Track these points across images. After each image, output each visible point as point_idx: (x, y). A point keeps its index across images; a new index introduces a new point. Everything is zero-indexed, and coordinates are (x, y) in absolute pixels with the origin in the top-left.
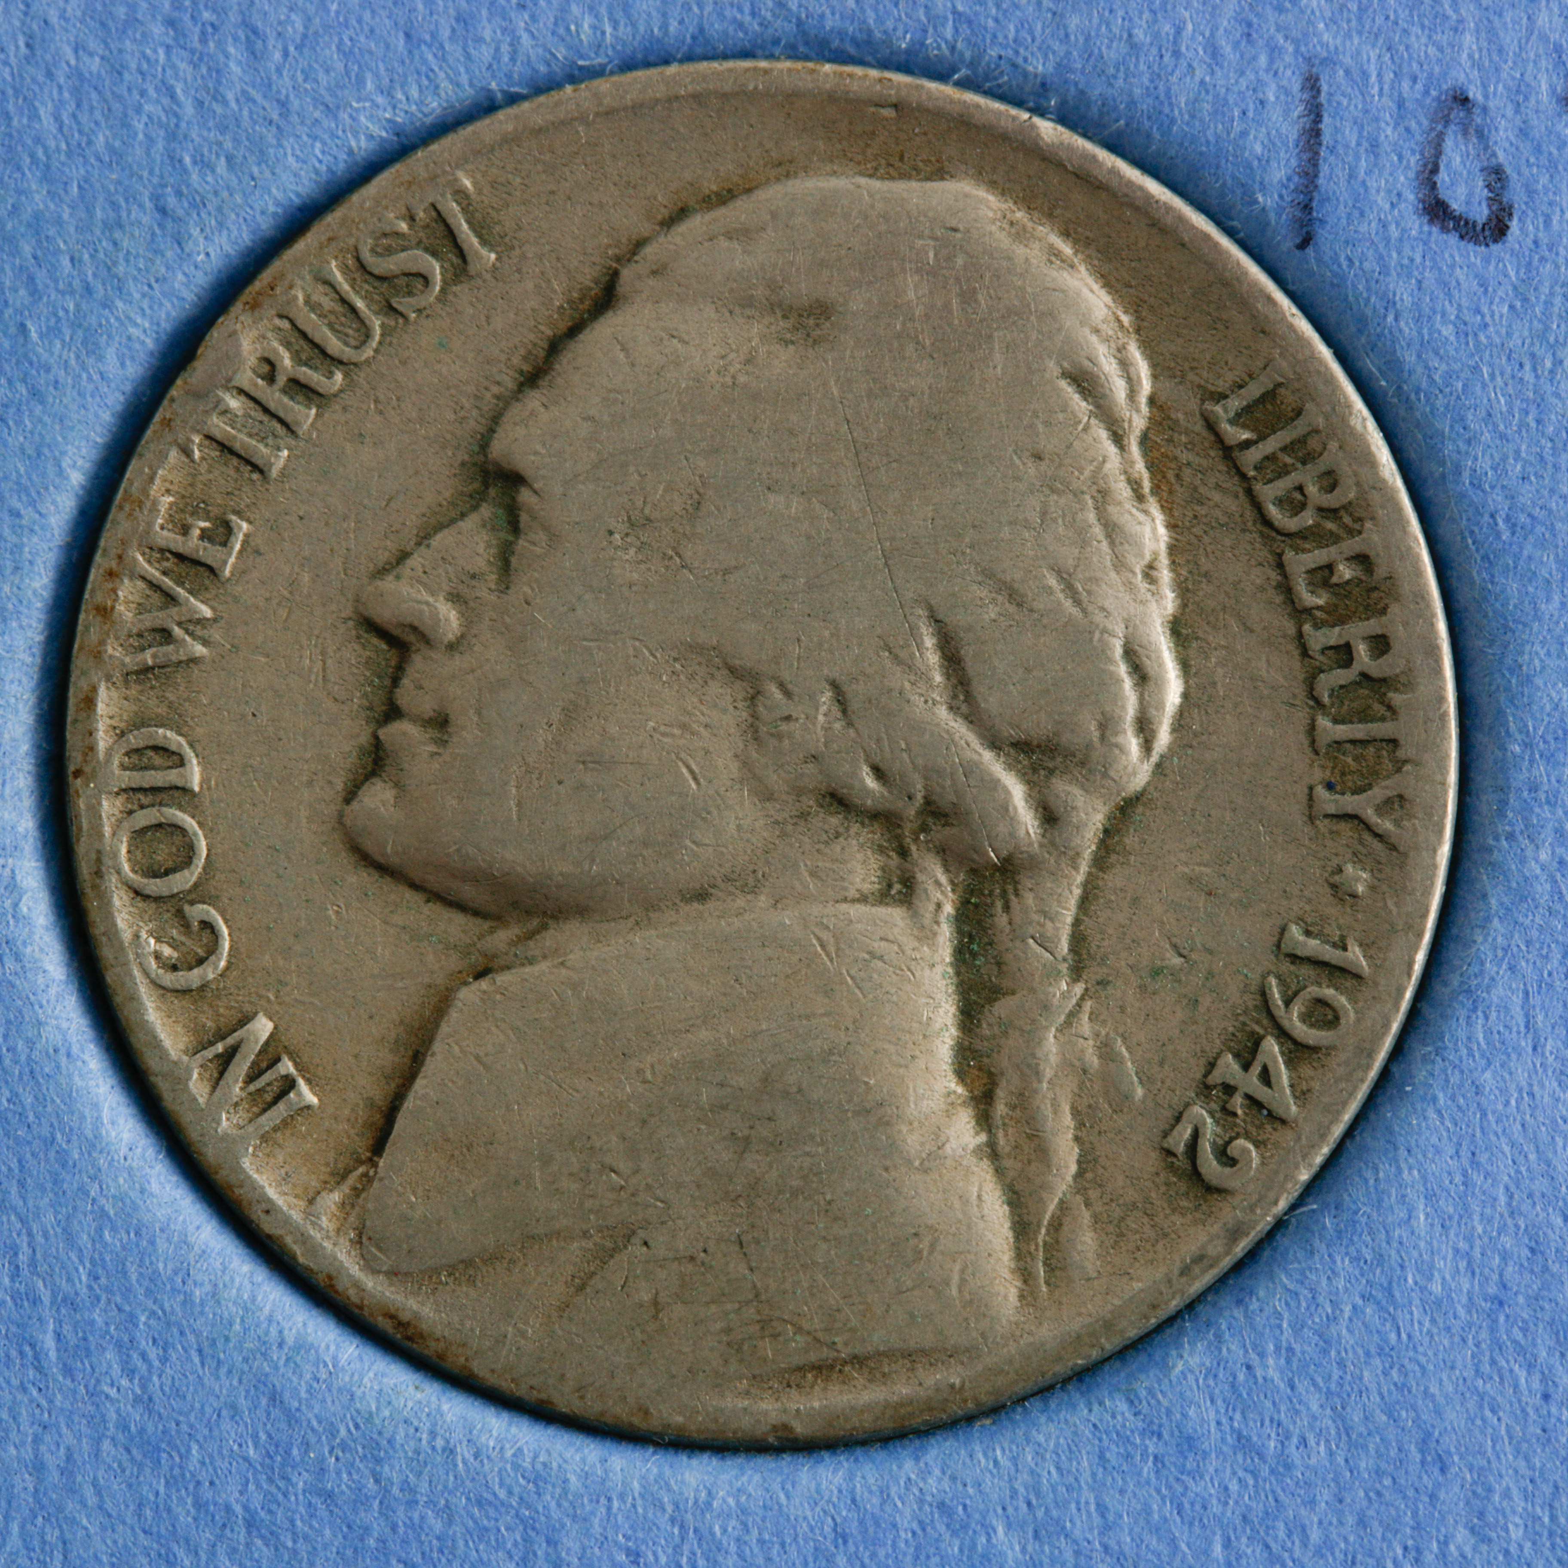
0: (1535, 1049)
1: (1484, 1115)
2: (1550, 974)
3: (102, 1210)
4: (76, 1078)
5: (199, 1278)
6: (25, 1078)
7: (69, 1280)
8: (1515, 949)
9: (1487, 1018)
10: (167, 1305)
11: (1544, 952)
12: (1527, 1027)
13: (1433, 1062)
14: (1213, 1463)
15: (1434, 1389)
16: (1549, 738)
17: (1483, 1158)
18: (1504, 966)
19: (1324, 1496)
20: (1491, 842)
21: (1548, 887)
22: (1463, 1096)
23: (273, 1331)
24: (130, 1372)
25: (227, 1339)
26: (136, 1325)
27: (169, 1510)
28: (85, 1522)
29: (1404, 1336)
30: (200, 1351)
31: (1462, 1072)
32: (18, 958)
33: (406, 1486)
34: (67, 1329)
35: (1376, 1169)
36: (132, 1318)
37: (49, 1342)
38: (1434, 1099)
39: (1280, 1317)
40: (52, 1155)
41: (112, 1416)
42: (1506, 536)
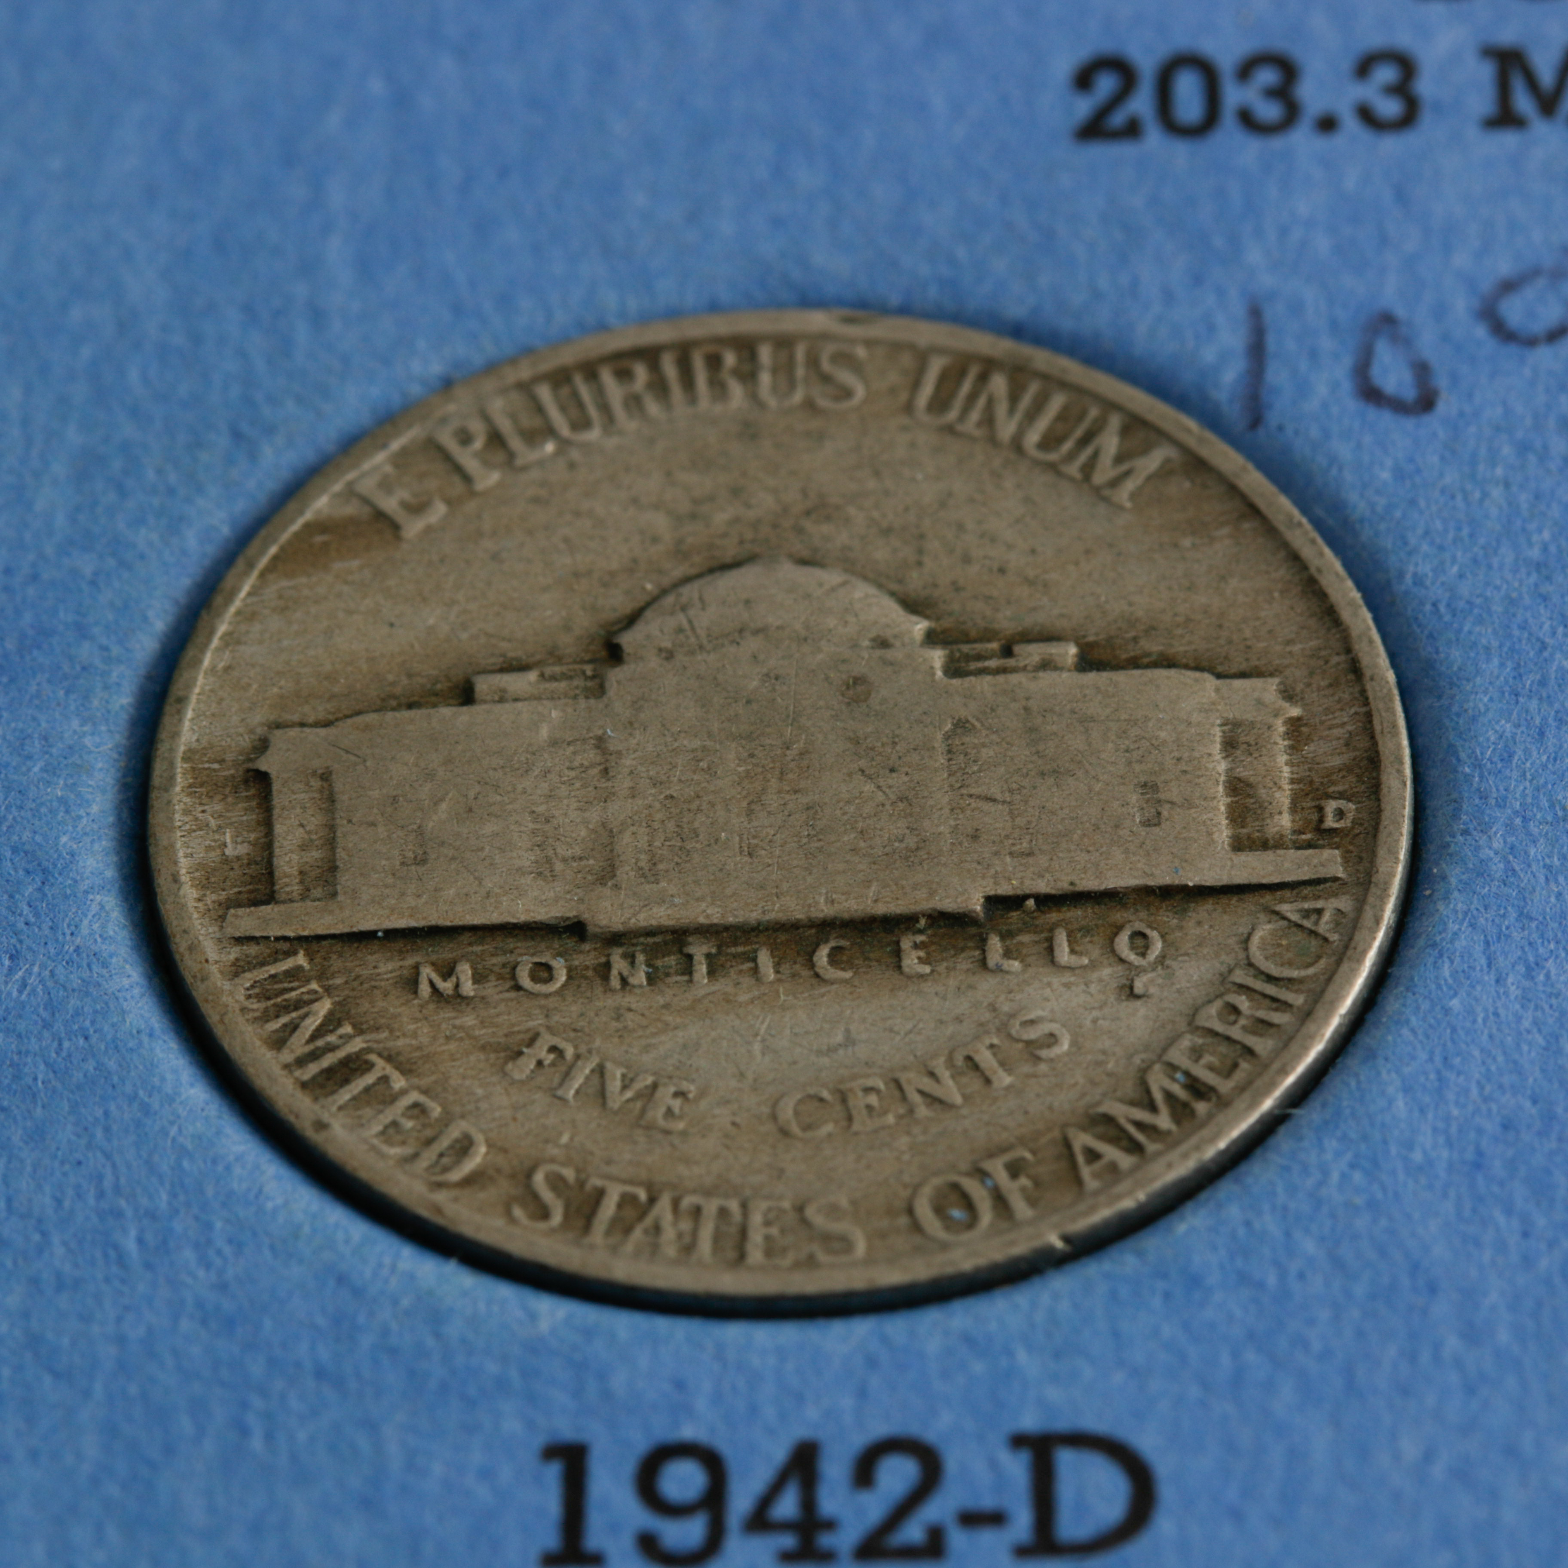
0: (1497, 981)
1: (1454, 1030)
2: (1508, 928)
3: (181, 1146)
4: (157, 1052)
5: (270, 1195)
6: (111, 1052)
7: (151, 1198)
8: (1475, 912)
9: (1452, 962)
10: (241, 1214)
11: (1502, 912)
12: (1489, 965)
13: (1405, 997)
16: (1496, 759)
17: (1455, 1061)
18: (1465, 924)
20: (1448, 839)
21: (1502, 866)
22: (1434, 1018)
23: (340, 1234)
24: (208, 1266)
25: (297, 1237)
26: (213, 1230)
29: (1390, 1193)
30: (272, 1248)
31: (1432, 1000)
32: (105, 965)
34: (148, 1235)
35: (1357, 1075)
36: (208, 1226)
37: (130, 1245)
38: (1407, 1022)
39: (1274, 1185)
40: (135, 1106)
41: (190, 1299)
42: (1447, 618)
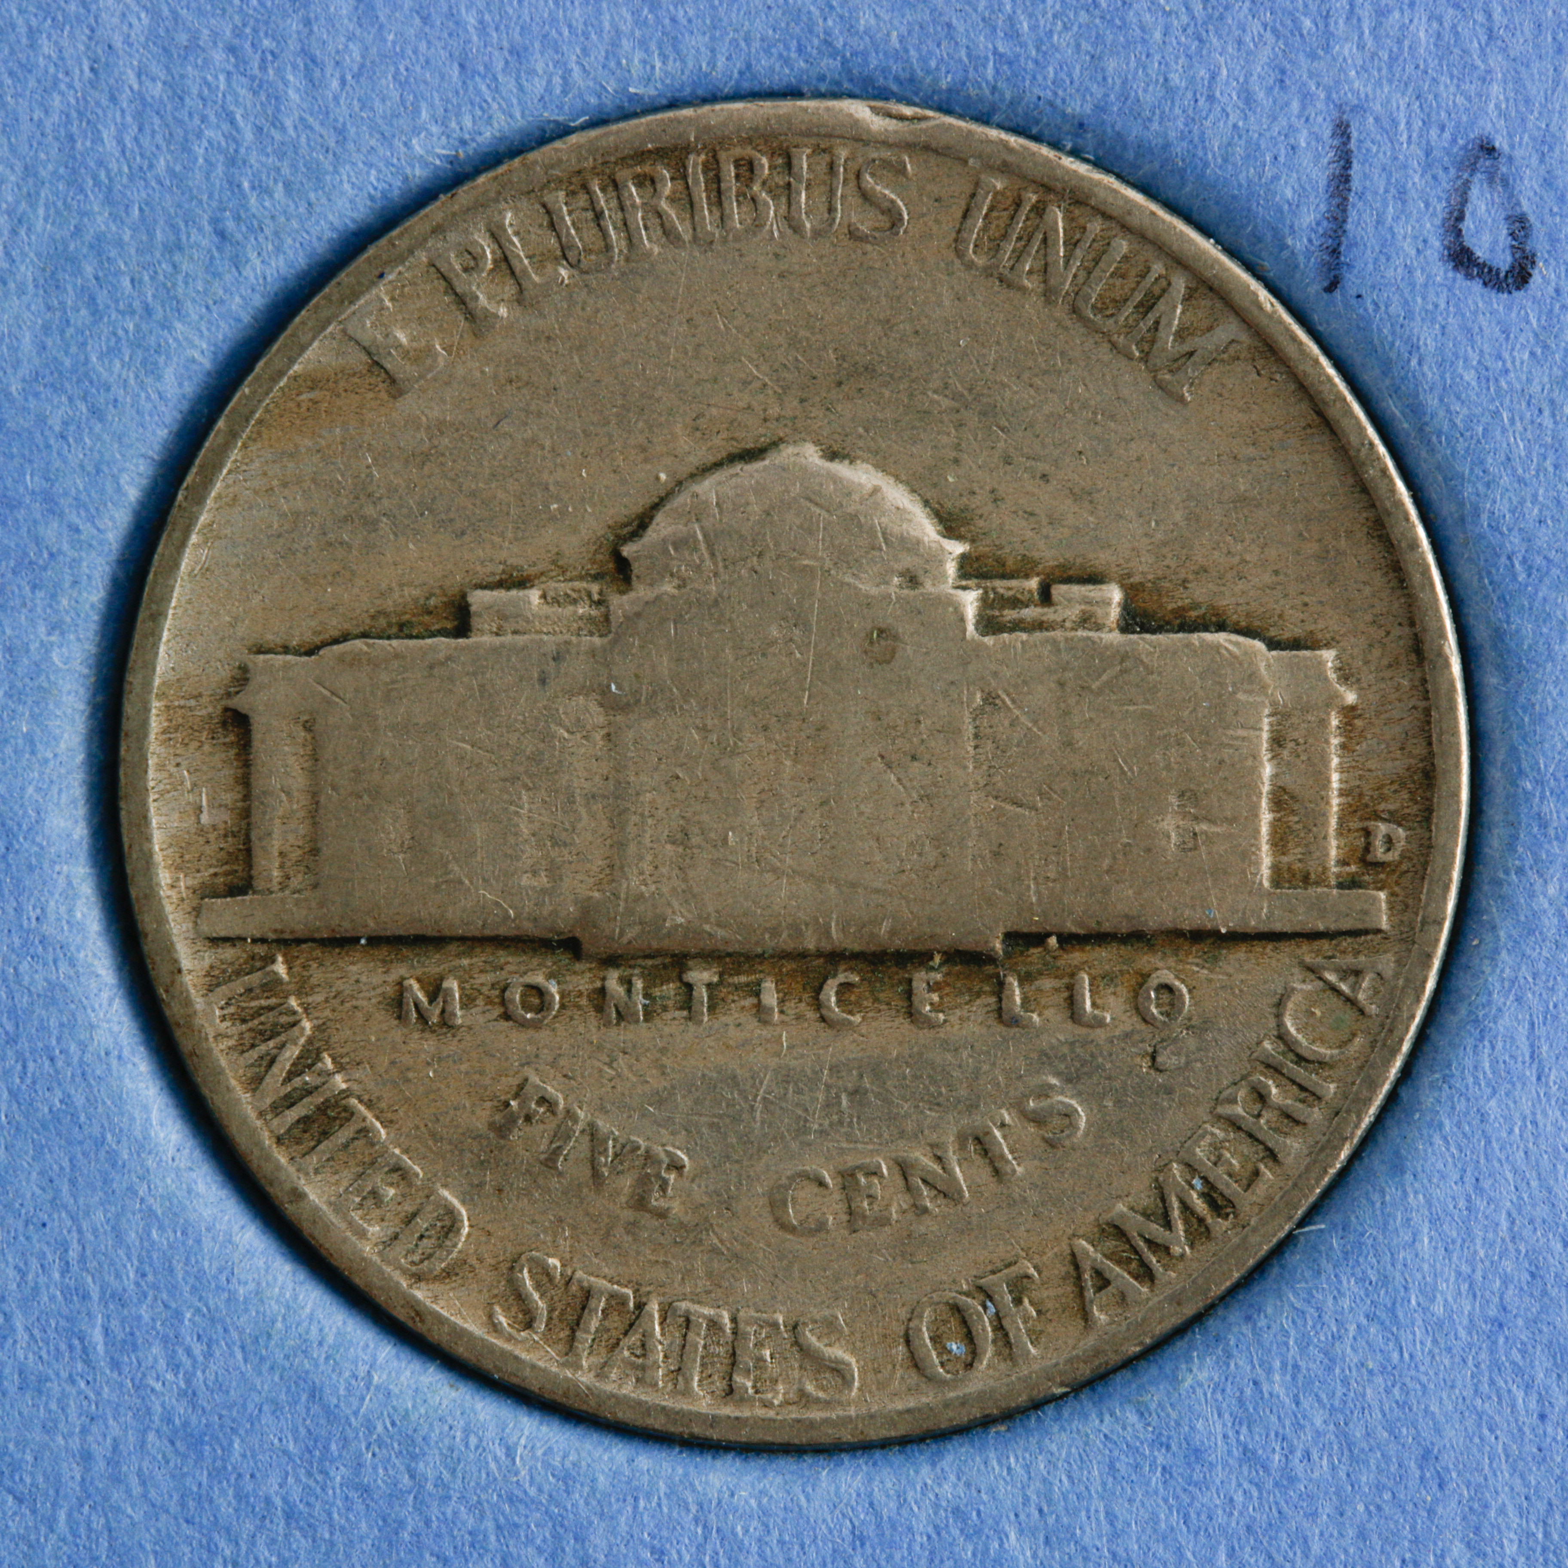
0: (1539, 1078)
1: (1488, 1142)
2: (1555, 1006)
3: (150, 1209)
4: (127, 1081)
5: (242, 1277)
6: (77, 1080)
7: (118, 1276)
8: (1522, 981)
9: (1493, 1048)
10: (211, 1303)
11: (1551, 983)
12: (1532, 1057)
13: (1440, 1089)
14: (1219, 1474)
15: (1434, 1408)
16: (1560, 775)
17: (1486, 1184)
18: (1511, 998)
19: (1326, 1509)
20: (1502, 875)
21: (1555, 921)
22: (1469, 1123)
23: (314, 1330)
24: (175, 1367)
25: (269, 1336)
26: (181, 1322)
27: (211, 1501)
28: (129, 1511)
29: (1406, 1356)
30: (243, 1348)
31: (1468, 1100)
32: (72, 963)
33: (439, 1482)
34: (114, 1324)
35: (1383, 1192)
36: (178, 1315)
37: (97, 1336)
38: (1441, 1126)
39: (1286, 1334)
40: (102, 1154)
41: (157, 1409)
42: (1522, 577)
